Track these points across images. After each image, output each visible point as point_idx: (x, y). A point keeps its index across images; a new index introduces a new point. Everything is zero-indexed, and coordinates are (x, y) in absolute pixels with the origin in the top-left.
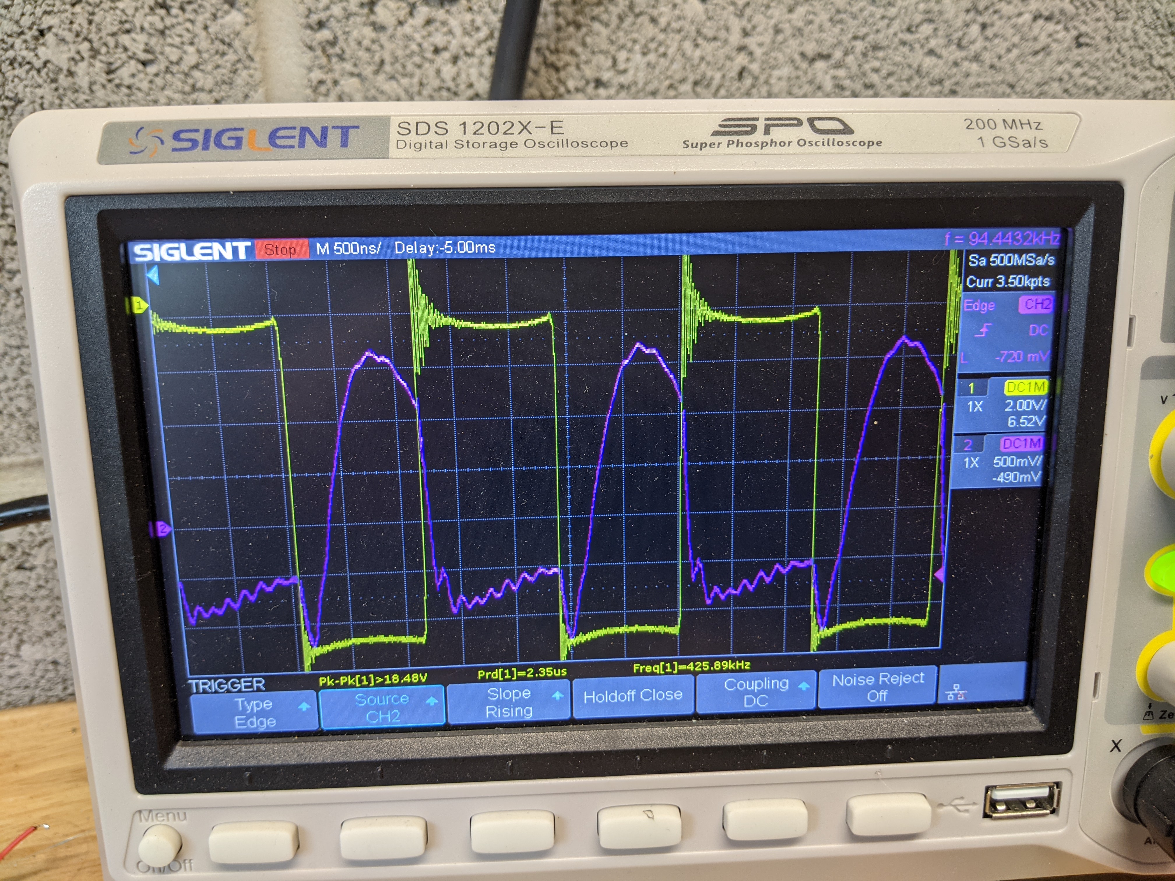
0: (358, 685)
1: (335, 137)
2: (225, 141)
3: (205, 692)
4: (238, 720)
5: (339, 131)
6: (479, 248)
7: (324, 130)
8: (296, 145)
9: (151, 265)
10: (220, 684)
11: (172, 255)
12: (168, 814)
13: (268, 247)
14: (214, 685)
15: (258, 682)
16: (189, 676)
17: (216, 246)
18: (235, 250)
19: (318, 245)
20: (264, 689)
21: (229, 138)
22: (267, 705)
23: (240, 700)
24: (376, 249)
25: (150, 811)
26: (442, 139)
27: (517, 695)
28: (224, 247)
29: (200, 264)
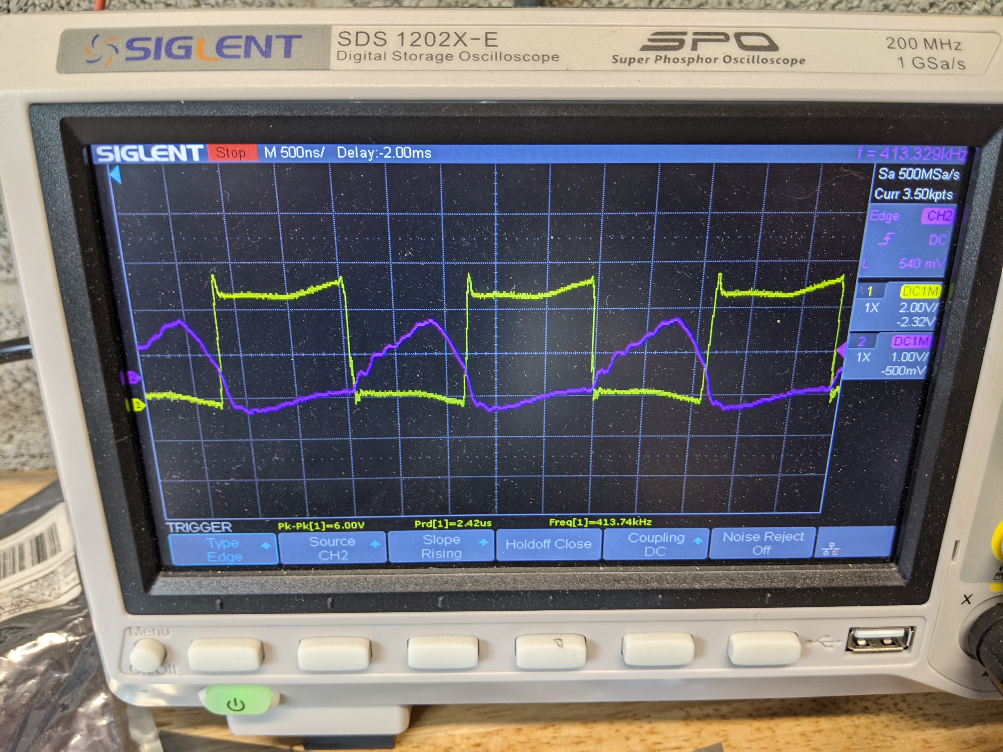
0: (312, 530)
1: (278, 46)
2: (175, 50)
3: (181, 532)
4: (211, 555)
5: (283, 41)
6: (416, 153)
7: (269, 39)
8: (242, 54)
9: (112, 165)
10: (193, 526)
11: (131, 156)
12: (154, 630)
13: (219, 149)
14: (189, 527)
15: (225, 525)
16: (166, 519)
17: (172, 148)
18: (189, 152)
19: (266, 149)
20: (231, 531)
21: (180, 47)
22: (235, 544)
23: (211, 539)
24: (320, 153)
25: (139, 628)
26: (380, 50)
27: (448, 540)
28: (179, 149)
29: (157, 166)
